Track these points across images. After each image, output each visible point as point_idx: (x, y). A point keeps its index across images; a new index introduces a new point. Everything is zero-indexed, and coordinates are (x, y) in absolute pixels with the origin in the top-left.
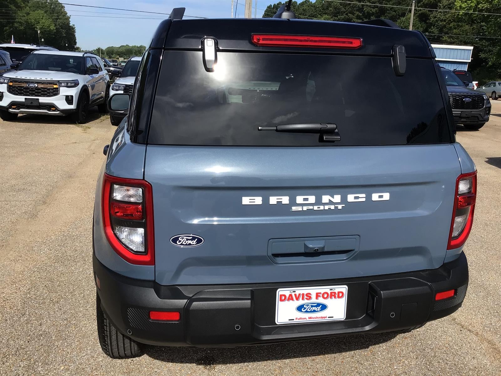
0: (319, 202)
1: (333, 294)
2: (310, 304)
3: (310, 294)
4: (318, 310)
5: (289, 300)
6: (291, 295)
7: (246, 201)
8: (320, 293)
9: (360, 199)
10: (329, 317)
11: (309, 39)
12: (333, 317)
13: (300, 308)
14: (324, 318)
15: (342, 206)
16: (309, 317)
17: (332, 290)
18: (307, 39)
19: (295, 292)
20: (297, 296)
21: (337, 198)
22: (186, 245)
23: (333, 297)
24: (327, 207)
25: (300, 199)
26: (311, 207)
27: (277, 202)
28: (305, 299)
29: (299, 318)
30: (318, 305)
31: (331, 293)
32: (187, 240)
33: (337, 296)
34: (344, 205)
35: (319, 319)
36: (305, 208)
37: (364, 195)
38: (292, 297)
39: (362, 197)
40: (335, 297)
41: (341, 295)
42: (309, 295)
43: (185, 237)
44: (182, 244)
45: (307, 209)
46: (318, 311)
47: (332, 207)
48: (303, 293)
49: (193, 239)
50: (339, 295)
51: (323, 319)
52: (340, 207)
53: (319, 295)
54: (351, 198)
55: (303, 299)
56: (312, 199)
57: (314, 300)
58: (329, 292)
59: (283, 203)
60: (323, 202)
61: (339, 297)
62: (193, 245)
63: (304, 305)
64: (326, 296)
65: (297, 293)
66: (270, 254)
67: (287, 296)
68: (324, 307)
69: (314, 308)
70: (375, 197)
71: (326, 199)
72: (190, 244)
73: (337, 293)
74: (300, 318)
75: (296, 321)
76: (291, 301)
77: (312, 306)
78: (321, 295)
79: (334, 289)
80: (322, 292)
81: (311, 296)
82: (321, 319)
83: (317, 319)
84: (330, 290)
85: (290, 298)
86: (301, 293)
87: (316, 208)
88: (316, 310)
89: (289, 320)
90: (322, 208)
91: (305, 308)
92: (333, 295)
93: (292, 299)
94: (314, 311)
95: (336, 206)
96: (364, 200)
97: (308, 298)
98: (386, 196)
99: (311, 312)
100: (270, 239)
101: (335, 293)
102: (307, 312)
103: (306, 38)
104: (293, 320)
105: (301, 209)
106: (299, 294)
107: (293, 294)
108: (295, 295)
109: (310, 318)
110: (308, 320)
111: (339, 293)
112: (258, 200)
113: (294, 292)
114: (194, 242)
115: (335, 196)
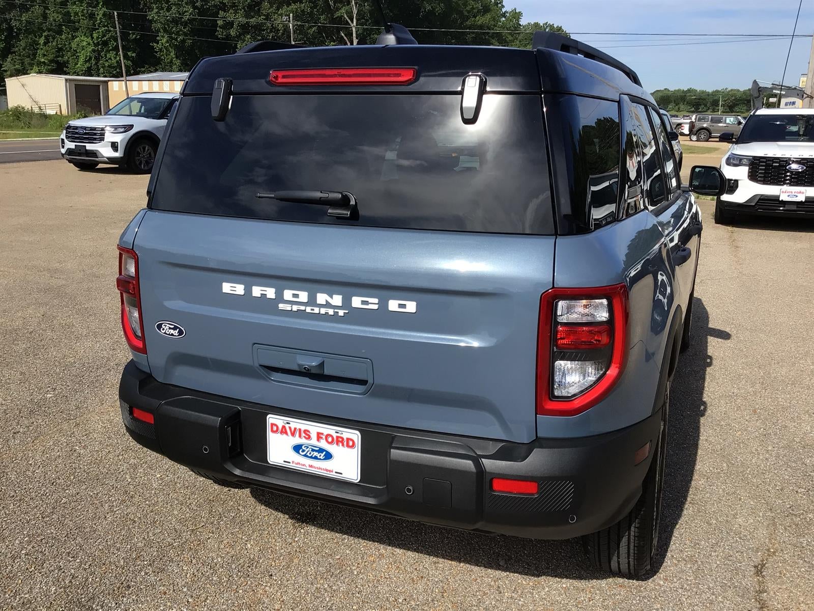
0: (312, 301)
1: (341, 440)
2: (310, 447)
3: (309, 431)
4: (321, 457)
5: (282, 432)
6: (284, 427)
7: (227, 288)
8: (322, 434)
9: (370, 305)
10: (336, 472)
11: (340, 73)
12: (341, 474)
13: (297, 448)
14: (330, 471)
15: (344, 313)
16: (309, 465)
17: (338, 433)
18: (338, 73)
19: (289, 423)
20: (293, 430)
21: (337, 300)
22: (169, 334)
23: (341, 444)
24: (323, 311)
25: (288, 294)
26: (303, 308)
27: (261, 294)
28: (303, 438)
29: (296, 462)
30: (321, 450)
31: (338, 437)
32: (170, 328)
33: (345, 443)
34: (347, 312)
35: (322, 471)
36: (295, 308)
37: (376, 301)
38: (285, 429)
39: (373, 303)
40: (343, 445)
41: (351, 443)
42: (308, 433)
43: (168, 325)
44: (165, 333)
45: (298, 310)
46: (320, 459)
47: (331, 312)
48: (300, 428)
49: (175, 328)
50: (349, 444)
51: (328, 473)
52: (341, 313)
53: (321, 436)
54: (356, 302)
55: (300, 436)
56: (303, 296)
57: (314, 441)
58: (335, 435)
59: (268, 297)
60: (318, 302)
61: (348, 446)
62: (175, 336)
63: (302, 445)
64: (330, 439)
65: (293, 426)
66: (257, 365)
67: (280, 427)
68: (328, 456)
69: (316, 454)
70: (393, 305)
71: (322, 298)
72: (172, 335)
73: (345, 439)
74: (298, 464)
75: (292, 466)
76: (285, 435)
77: (313, 450)
78: (324, 437)
79: (340, 432)
80: (325, 434)
81: (311, 435)
82: (325, 472)
83: (320, 471)
84: (336, 432)
85: (284, 431)
86: (298, 428)
87: (308, 310)
88: (319, 457)
89: (284, 461)
90: (316, 310)
91: (303, 451)
92: (339, 441)
93: (286, 433)
94: (316, 458)
95: (336, 310)
96: (376, 307)
97: (307, 437)
98: (411, 307)
99: (311, 457)
100: (255, 344)
101: (343, 439)
102: (305, 456)
103: (335, 72)
104: (289, 463)
105: (289, 309)
106: (295, 429)
107: (287, 426)
108: (290, 428)
109: (311, 466)
110: (308, 468)
111: (348, 439)
112: (240, 289)
113: (287, 423)
114: (176, 333)
115: (334, 296)
